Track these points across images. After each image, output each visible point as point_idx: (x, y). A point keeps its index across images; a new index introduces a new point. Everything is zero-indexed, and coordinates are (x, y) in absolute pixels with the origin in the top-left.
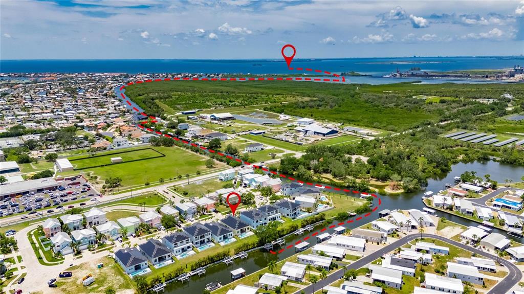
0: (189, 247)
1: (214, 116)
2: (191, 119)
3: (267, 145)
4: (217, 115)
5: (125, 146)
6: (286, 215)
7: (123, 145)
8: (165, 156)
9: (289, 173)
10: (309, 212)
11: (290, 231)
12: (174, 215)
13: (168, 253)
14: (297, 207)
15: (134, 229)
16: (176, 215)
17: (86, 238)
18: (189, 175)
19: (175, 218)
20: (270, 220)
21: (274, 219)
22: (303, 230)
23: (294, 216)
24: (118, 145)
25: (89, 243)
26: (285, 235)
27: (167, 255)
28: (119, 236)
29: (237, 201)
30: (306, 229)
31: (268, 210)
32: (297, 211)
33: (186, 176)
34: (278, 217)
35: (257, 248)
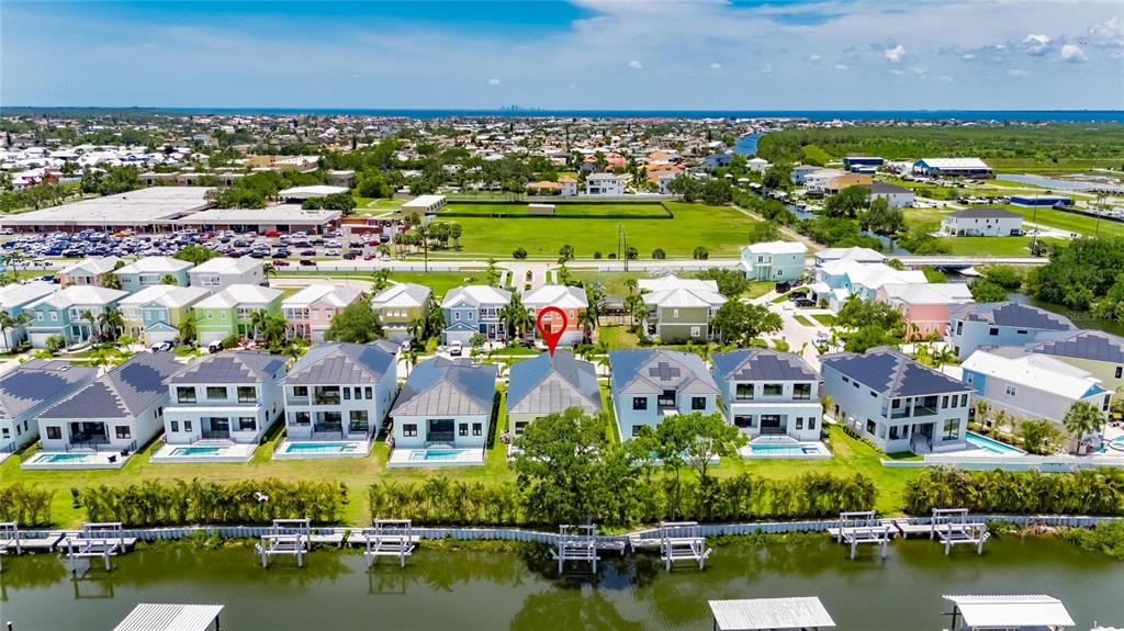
0: (246, 424)
1: (925, 165)
3: (1047, 228)
4: (932, 162)
5: (610, 193)
6: (860, 425)
7: (604, 190)
8: (672, 217)
11: (802, 508)
12: (397, 315)
13: (121, 414)
14: (941, 396)
15: (230, 326)
16: (404, 315)
17: (53, 309)
18: (664, 255)
19: (395, 327)
20: (742, 422)
21: (773, 425)
22: (907, 528)
23: (903, 444)
24: (593, 190)
25: (76, 332)
26: (753, 518)
27: (111, 423)
28: (173, 335)
29: (695, 331)
30: (928, 528)
31: (748, 367)
32: (940, 419)
33: (654, 256)
34: (800, 421)
35: (518, 530)
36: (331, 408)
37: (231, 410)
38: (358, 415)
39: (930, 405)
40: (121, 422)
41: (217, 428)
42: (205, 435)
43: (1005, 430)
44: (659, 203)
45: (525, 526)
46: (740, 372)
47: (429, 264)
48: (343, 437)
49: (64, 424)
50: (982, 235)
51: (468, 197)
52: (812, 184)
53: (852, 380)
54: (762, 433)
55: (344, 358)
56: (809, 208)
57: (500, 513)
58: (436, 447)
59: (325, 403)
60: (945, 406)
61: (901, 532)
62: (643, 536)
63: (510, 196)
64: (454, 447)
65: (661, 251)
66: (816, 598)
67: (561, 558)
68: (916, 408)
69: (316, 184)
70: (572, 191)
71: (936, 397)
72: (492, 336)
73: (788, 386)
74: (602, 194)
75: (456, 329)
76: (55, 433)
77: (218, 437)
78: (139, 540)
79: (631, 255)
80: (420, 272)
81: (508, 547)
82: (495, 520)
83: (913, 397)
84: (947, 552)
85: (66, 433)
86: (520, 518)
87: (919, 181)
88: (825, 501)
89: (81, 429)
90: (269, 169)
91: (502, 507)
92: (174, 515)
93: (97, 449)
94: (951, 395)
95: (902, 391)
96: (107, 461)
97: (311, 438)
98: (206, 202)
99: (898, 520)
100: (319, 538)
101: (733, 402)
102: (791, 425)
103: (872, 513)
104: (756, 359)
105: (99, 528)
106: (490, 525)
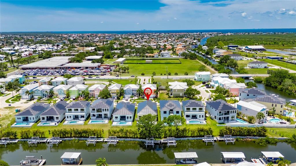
0: (83, 117)
1: (248, 48)
2: (230, 49)
5: (166, 57)
6: (213, 117)
8: (181, 63)
9: (272, 85)
10: (250, 123)
11: (197, 135)
12: (114, 91)
13: (57, 115)
14: (230, 111)
15: (77, 94)
16: (115, 91)
17: (39, 91)
18: (177, 74)
19: (113, 94)
20: (188, 116)
21: (194, 117)
22: (219, 139)
23: (222, 121)
24: (162, 56)
25: (44, 95)
26: (187, 137)
27: (55, 116)
28: (65, 96)
29: (181, 95)
30: (223, 139)
31: (189, 104)
32: (230, 116)
33: (175, 74)
34: (200, 116)
35: (138, 139)
36: (100, 113)
37: (79, 114)
38: (105, 115)
39: (228, 113)
40: (57, 116)
41: (76, 117)
42: (74, 119)
43: (245, 118)
44: (178, 59)
45: (140, 138)
46: (187, 105)
47: (122, 77)
48: (102, 119)
49: (45, 117)
50: (257, 68)
51: (131, 58)
52: (218, 53)
53: (212, 107)
54: (192, 119)
55: (103, 102)
56: (216, 60)
57: (135, 136)
58: (122, 121)
59: (99, 112)
60: (231, 113)
61: (218, 140)
62: (164, 140)
63: (141, 58)
64: (126, 121)
65: (177, 73)
66: (195, 152)
67: (147, 144)
68: (225, 113)
69: (94, 55)
70: (157, 56)
71: (229, 111)
72: (135, 96)
73: (198, 108)
74: (164, 57)
75: (127, 94)
76: (43, 118)
77: (77, 119)
78: (63, 140)
79: (170, 74)
80: (119, 79)
81: (136, 142)
82: (134, 137)
83: (224, 111)
84: (226, 144)
85: (46, 119)
86: (139, 137)
87: (246, 52)
88: (202, 133)
89: (49, 118)
90: (83, 51)
91: (135, 134)
92: (69, 135)
93: (52, 122)
94: (232, 111)
95: (221, 110)
96: (55, 124)
97: (96, 120)
98: (68, 61)
99: (217, 137)
100: (98, 140)
101: (186, 112)
102: (198, 117)
103: (211, 136)
104: (191, 102)
105: (55, 138)
106: (132, 138)
